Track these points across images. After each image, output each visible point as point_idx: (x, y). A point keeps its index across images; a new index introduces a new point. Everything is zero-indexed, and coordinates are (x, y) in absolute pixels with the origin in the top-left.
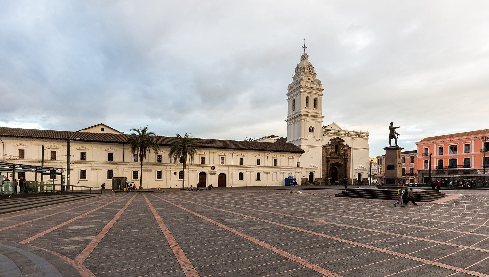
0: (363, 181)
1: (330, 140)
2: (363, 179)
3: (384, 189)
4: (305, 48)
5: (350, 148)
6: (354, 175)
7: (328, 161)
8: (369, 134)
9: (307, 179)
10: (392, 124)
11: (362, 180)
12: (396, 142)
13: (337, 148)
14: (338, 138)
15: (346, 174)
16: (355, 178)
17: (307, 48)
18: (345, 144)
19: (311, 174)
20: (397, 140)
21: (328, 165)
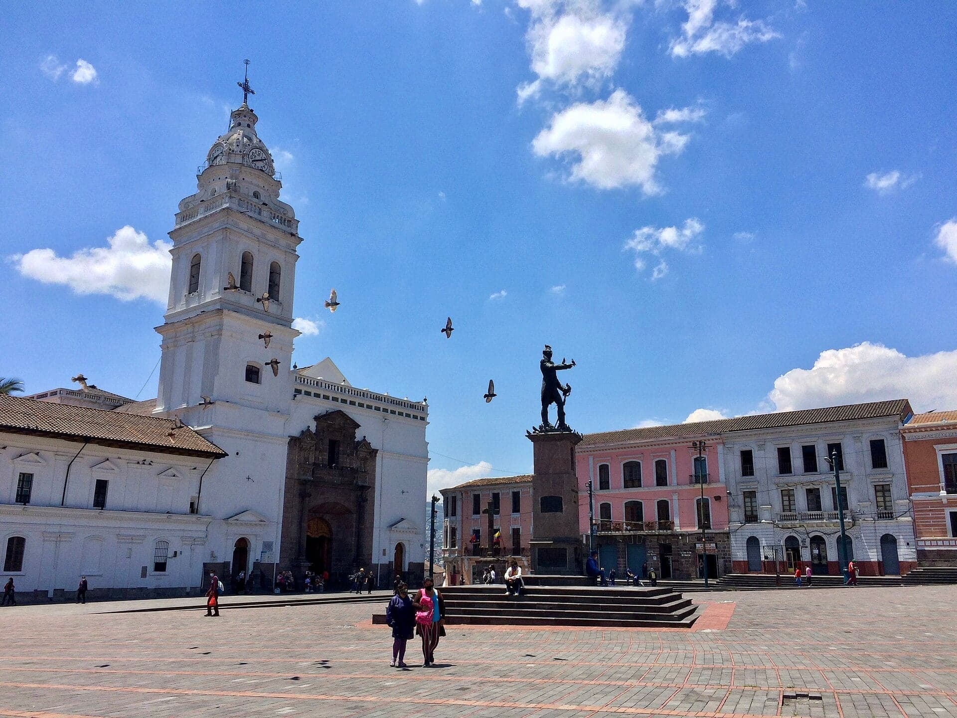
0: (408, 573)
1: (316, 418)
2: (409, 563)
3: (537, 587)
4: (246, 88)
5: (376, 451)
6: (384, 550)
7: (303, 496)
8: (429, 410)
9: (226, 564)
10: (548, 354)
11: (407, 570)
12: (561, 415)
13: (333, 447)
14: (340, 413)
15: (359, 546)
16: (385, 560)
17: (253, 92)
18: (359, 435)
19: (242, 548)
20: (566, 409)
21: (301, 511)
